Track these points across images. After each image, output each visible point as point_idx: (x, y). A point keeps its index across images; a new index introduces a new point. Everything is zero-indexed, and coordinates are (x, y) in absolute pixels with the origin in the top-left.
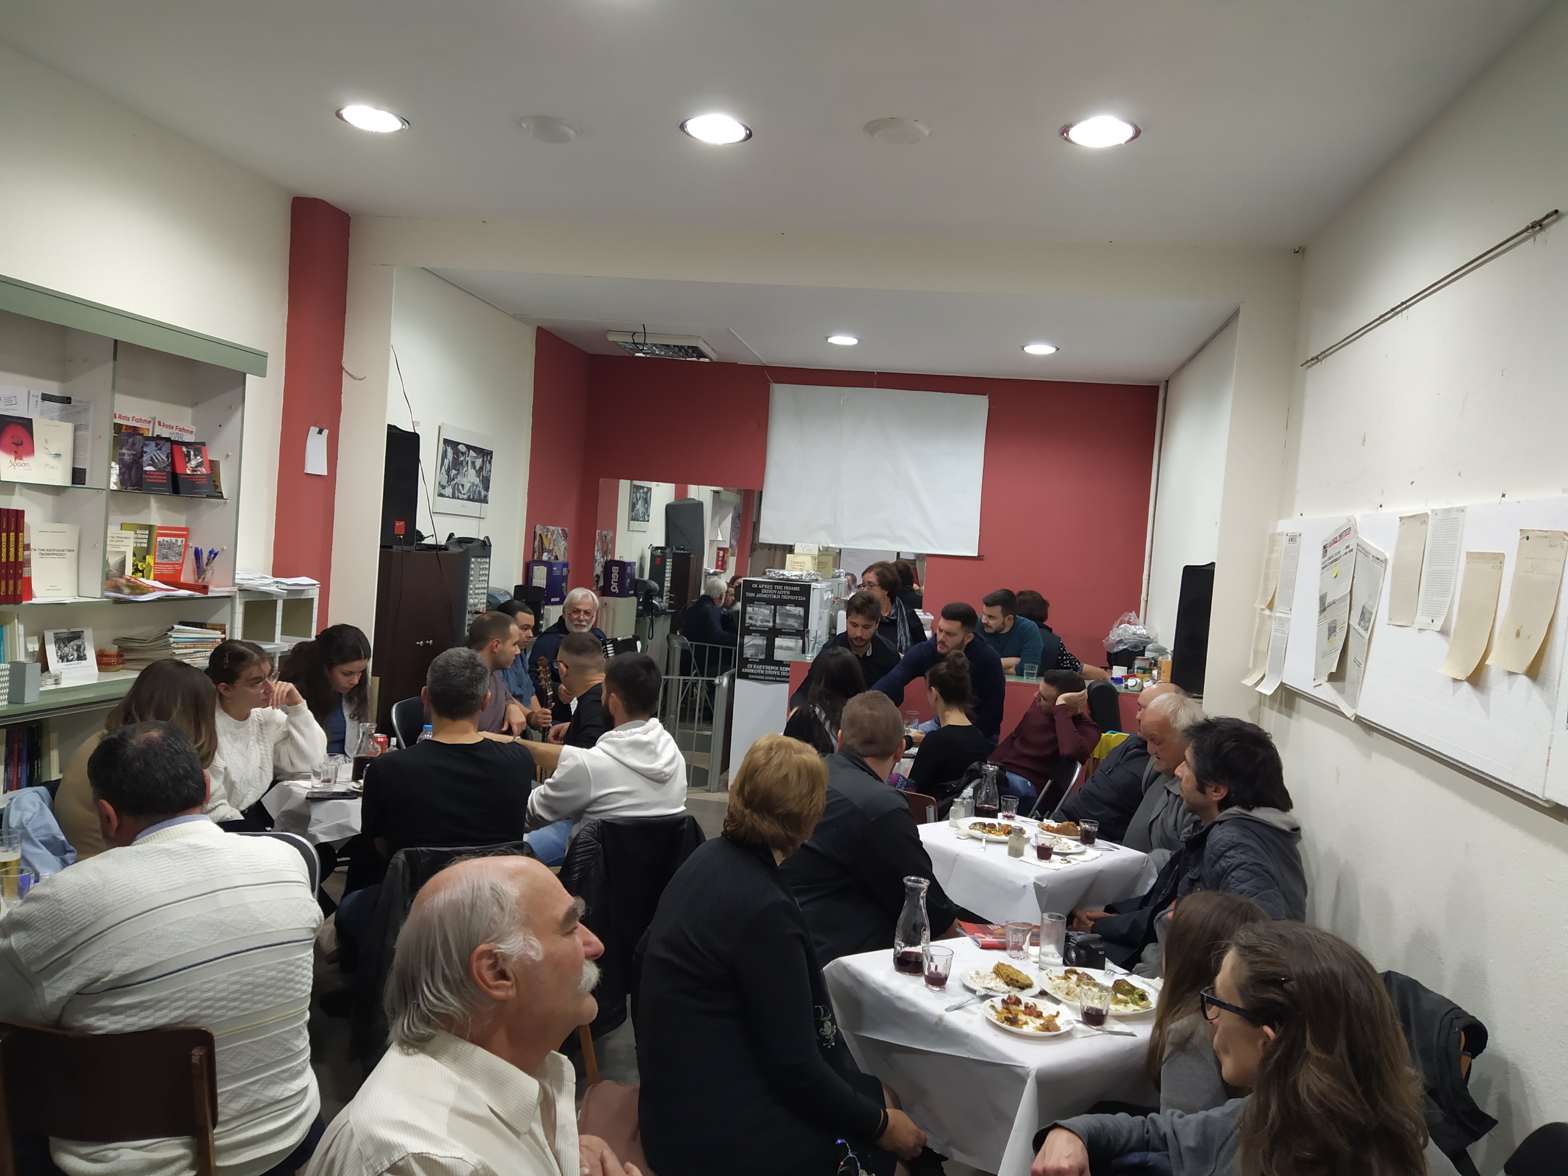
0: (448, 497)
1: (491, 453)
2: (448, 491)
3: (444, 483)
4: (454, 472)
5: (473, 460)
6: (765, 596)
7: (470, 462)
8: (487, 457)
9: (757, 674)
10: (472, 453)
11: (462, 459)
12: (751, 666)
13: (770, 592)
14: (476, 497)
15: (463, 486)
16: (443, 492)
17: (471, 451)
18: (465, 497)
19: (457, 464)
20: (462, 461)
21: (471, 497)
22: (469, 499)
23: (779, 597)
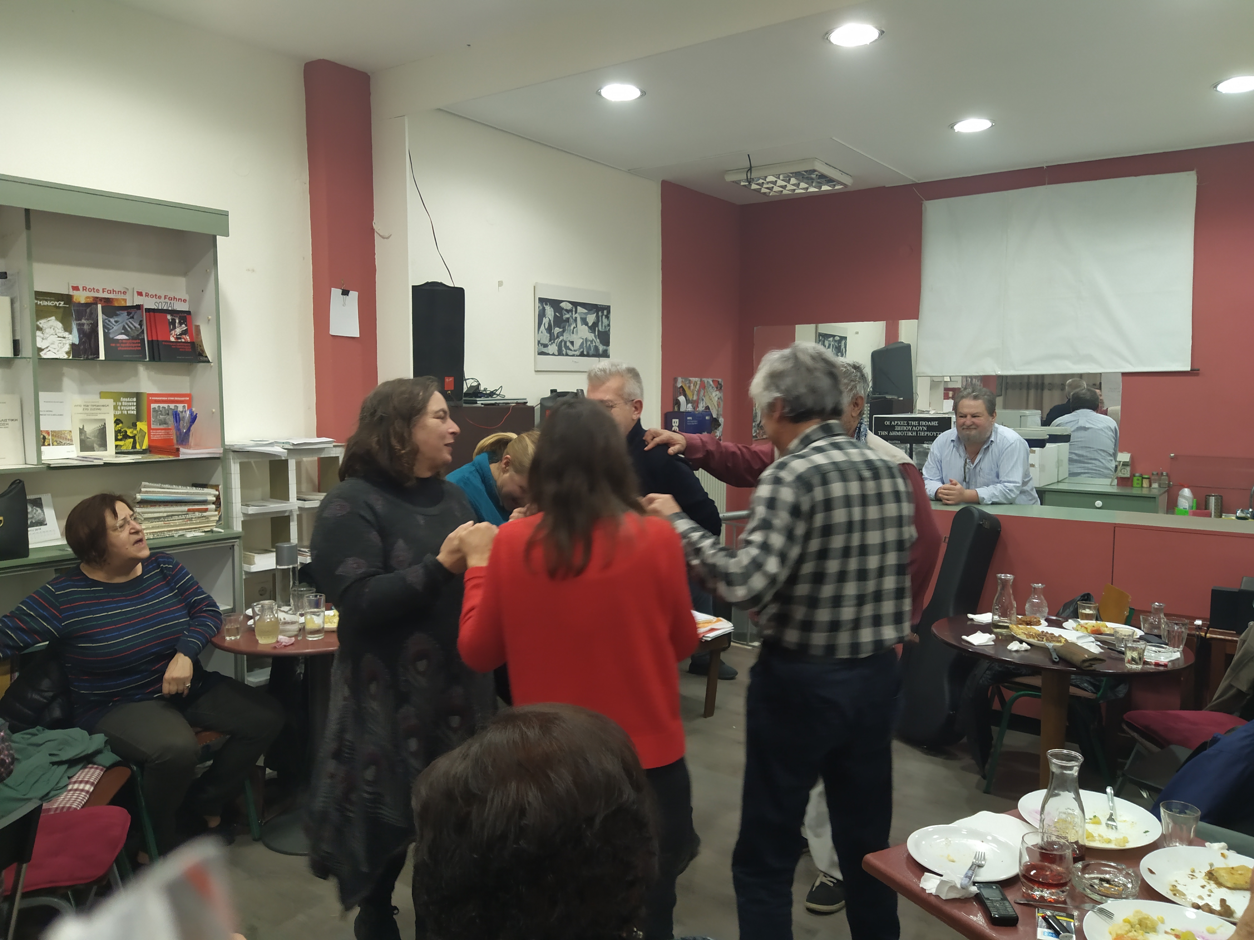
0: (553, 355)
1: (608, 308)
2: (553, 348)
3: (546, 341)
4: (557, 330)
5: (583, 316)
6: (899, 434)
7: (579, 319)
8: (603, 313)
10: (580, 309)
11: (568, 316)
13: (905, 428)
14: (592, 352)
15: (572, 343)
16: (545, 350)
17: (579, 308)
18: (578, 353)
19: (561, 321)
20: (568, 319)
21: (585, 353)
22: (582, 355)
23: (914, 434)
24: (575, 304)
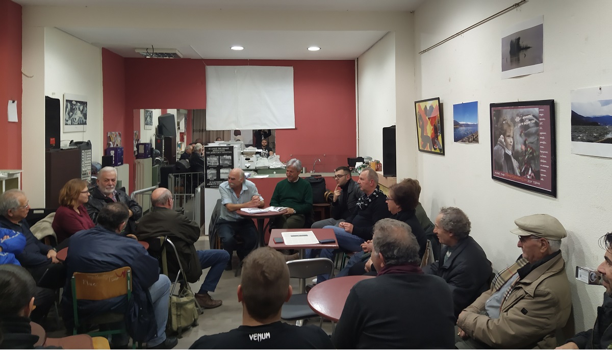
0: (70, 125)
1: (86, 103)
2: (69, 122)
3: (67, 119)
4: (71, 113)
5: (79, 107)
6: (214, 153)
9: (214, 185)
10: (78, 104)
12: (211, 182)
13: (217, 150)
14: (82, 122)
15: (76, 119)
16: (67, 123)
19: (72, 110)
20: (74, 108)
21: (80, 123)
22: (78, 124)
23: (220, 152)
24: (77, 102)
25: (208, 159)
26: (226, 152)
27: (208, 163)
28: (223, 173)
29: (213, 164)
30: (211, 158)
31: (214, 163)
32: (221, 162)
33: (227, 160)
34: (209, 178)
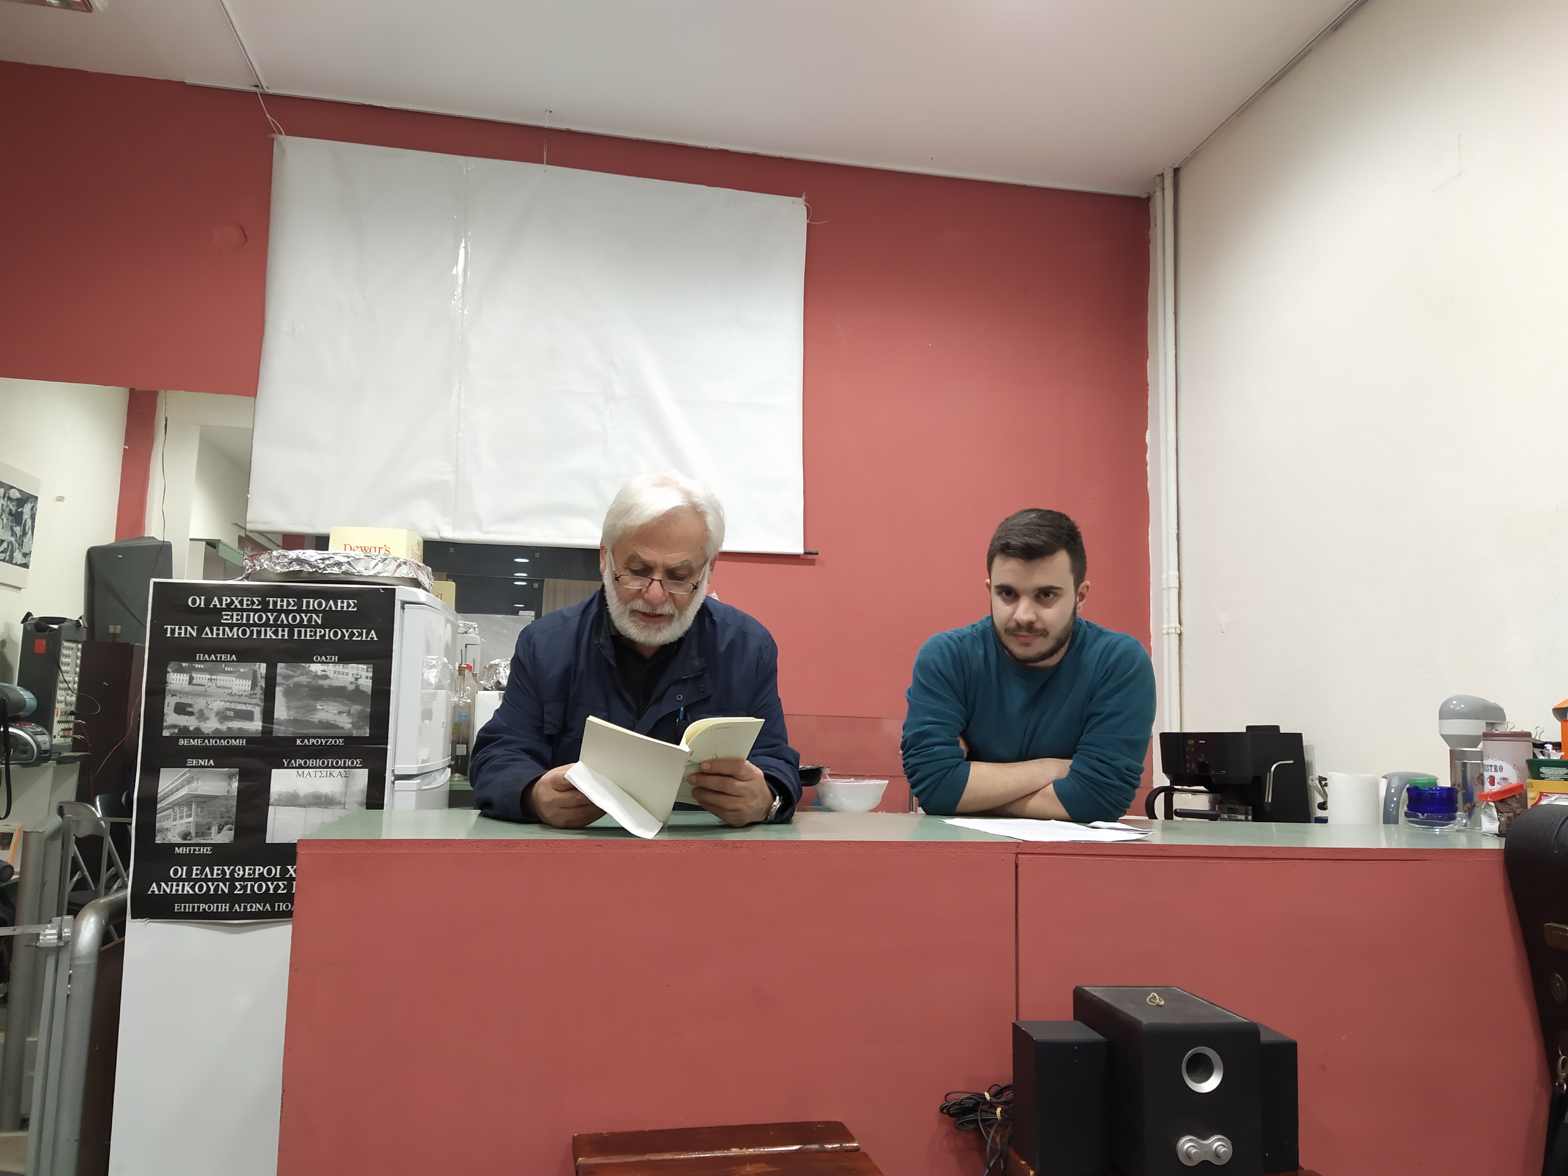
6: (236, 633)
9: (207, 898)
12: (182, 872)
13: (254, 618)
23: (282, 634)
25: (176, 680)
26: (329, 634)
27: (171, 718)
28: (292, 800)
29: (211, 725)
30: (201, 678)
31: (222, 716)
32: (281, 711)
33: (338, 693)
34: (173, 837)
